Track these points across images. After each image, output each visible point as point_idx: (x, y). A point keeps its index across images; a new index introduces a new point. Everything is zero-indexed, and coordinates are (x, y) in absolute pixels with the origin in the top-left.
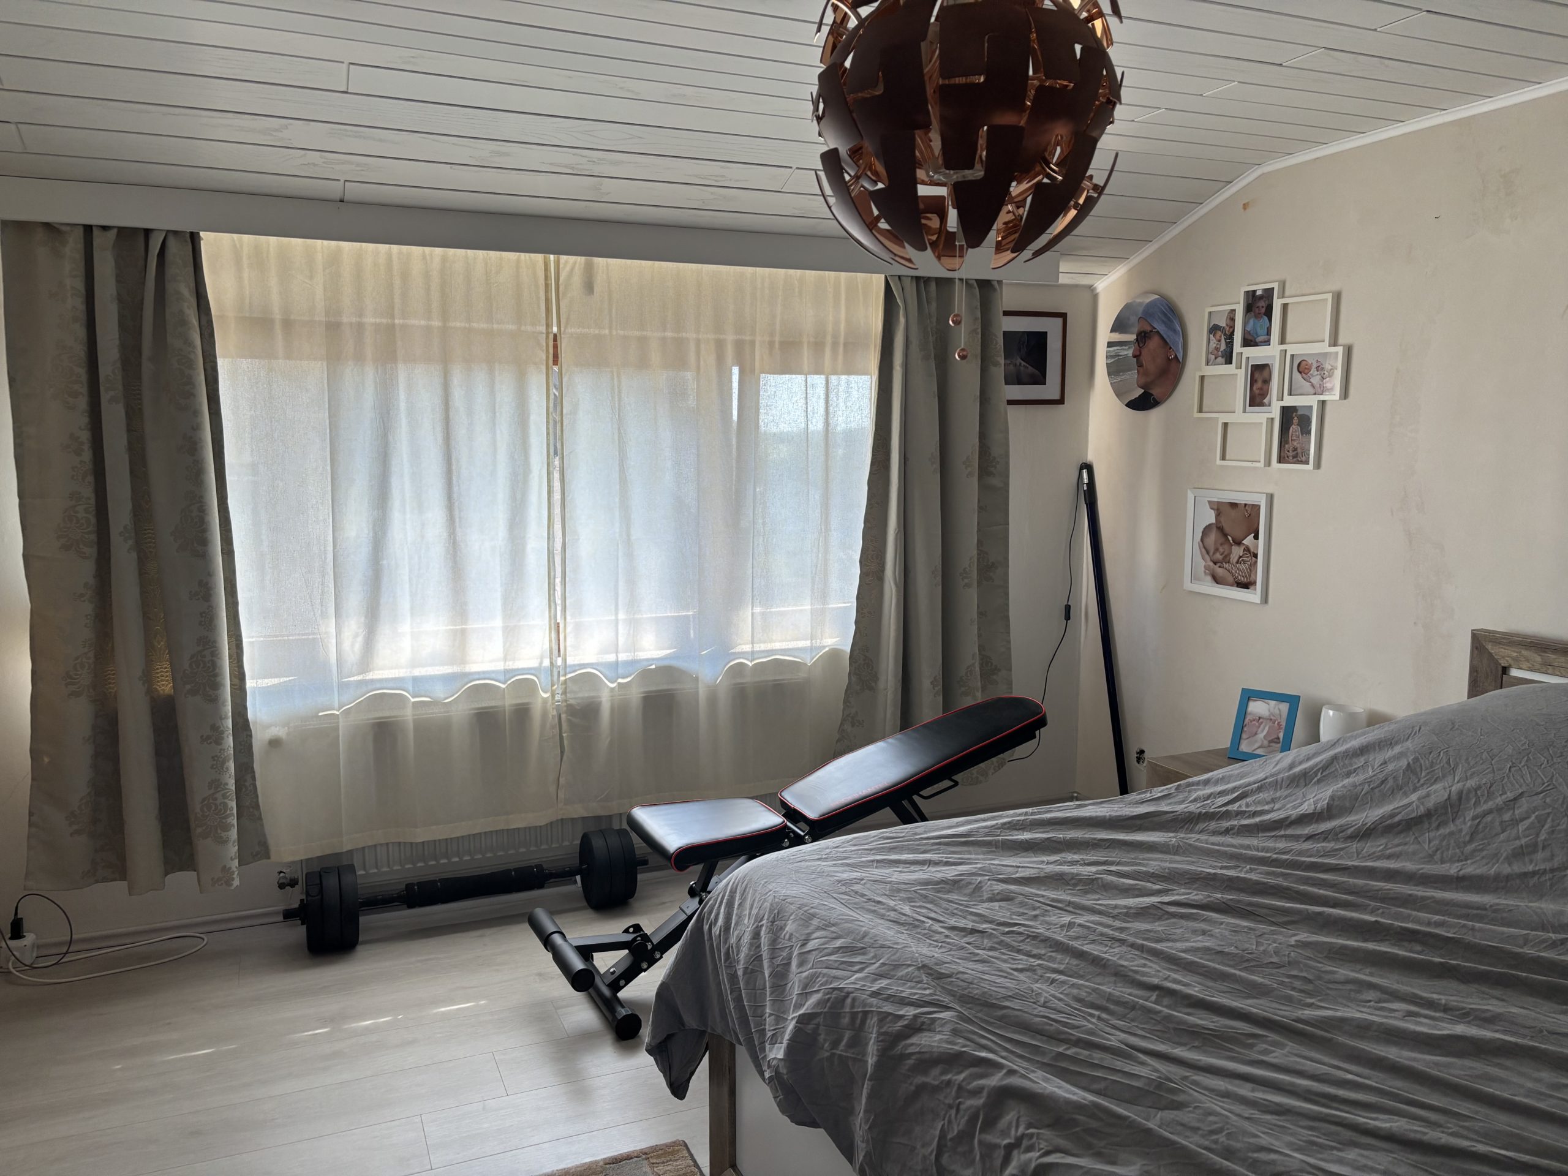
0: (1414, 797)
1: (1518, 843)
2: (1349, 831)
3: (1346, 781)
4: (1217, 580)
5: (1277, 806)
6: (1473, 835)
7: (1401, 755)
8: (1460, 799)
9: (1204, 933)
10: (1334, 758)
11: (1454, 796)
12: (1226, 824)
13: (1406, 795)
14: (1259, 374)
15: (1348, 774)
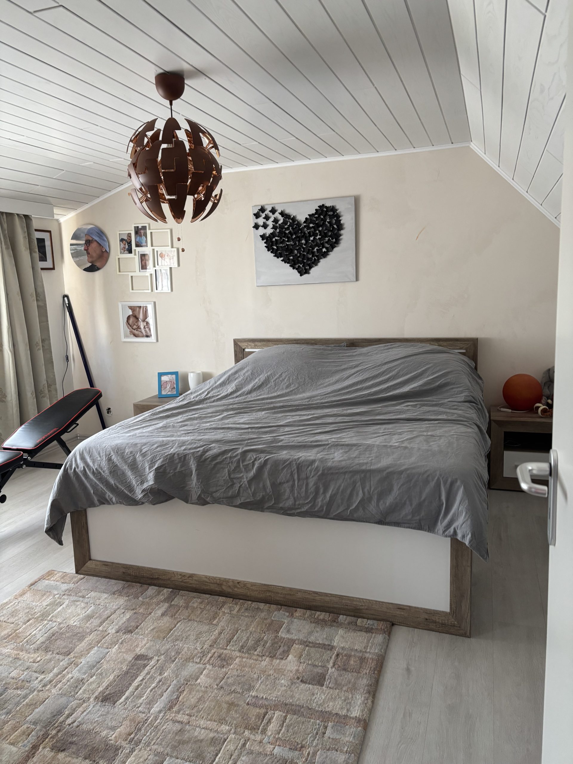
0: (257, 380)
1: (286, 385)
2: (246, 393)
3: (236, 382)
4: (136, 336)
5: (221, 392)
6: (275, 385)
7: (248, 371)
8: (268, 378)
9: (242, 418)
10: (229, 376)
11: (267, 378)
12: (213, 399)
13: (254, 380)
14: (143, 257)
15: (236, 379)
